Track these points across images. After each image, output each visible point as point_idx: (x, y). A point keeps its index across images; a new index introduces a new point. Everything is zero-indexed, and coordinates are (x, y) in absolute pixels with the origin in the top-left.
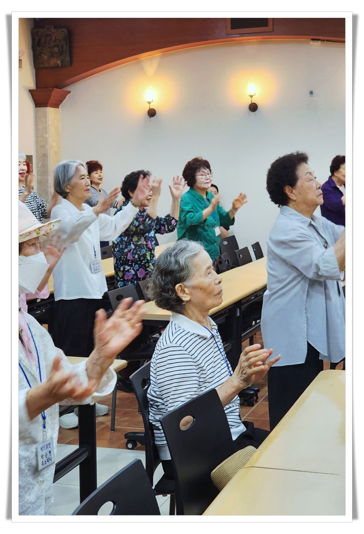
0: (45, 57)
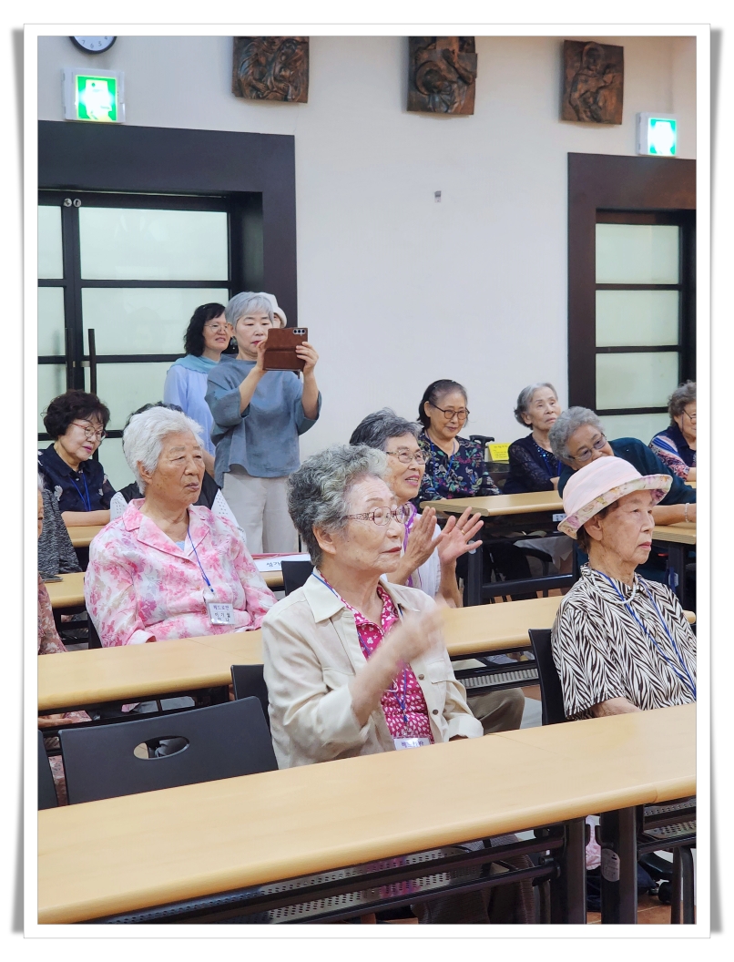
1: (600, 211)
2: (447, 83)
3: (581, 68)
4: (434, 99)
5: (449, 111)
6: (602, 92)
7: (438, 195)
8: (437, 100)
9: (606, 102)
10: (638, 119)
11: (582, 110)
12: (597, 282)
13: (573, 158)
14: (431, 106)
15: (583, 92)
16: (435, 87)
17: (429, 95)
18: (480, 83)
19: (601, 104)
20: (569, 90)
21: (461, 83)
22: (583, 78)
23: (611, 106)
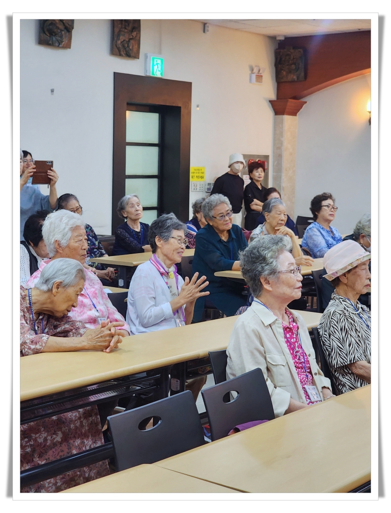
0: (285, 73)
1: (128, 104)
2: (59, 31)
3: (122, 28)
4: (52, 39)
5: (60, 46)
6: (132, 41)
7: (52, 91)
8: (54, 39)
9: (133, 46)
10: (146, 57)
11: (122, 50)
12: (127, 141)
13: (116, 74)
14: (51, 42)
15: (122, 40)
16: (54, 32)
17: (50, 37)
18: (74, 32)
19: (131, 48)
20: (115, 39)
21: (65, 31)
22: (122, 33)
23: (135, 49)
